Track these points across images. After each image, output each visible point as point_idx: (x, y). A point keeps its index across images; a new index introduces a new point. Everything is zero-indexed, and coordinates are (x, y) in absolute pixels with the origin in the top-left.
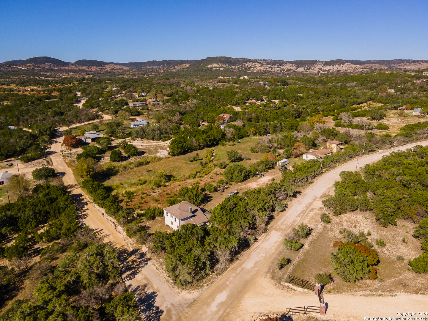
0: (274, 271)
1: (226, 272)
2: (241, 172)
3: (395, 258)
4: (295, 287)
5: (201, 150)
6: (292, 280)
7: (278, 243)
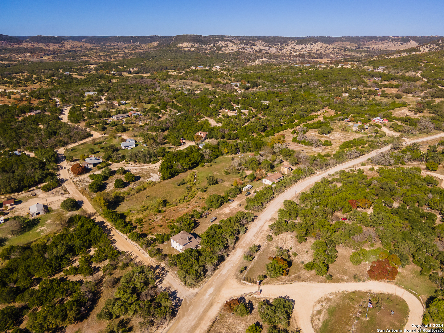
0: (237, 274)
1: (212, 277)
2: (218, 201)
3: (300, 262)
4: (247, 283)
5: (185, 172)
6: (246, 279)
7: (241, 256)
